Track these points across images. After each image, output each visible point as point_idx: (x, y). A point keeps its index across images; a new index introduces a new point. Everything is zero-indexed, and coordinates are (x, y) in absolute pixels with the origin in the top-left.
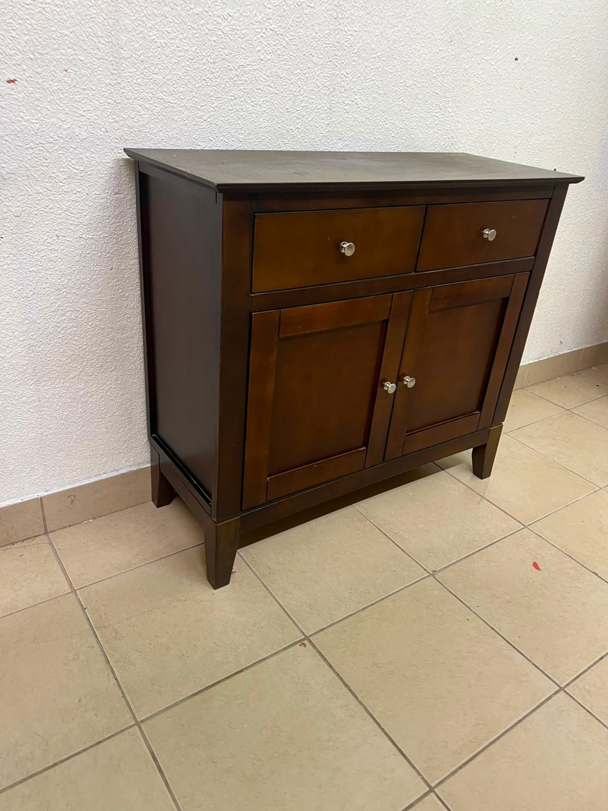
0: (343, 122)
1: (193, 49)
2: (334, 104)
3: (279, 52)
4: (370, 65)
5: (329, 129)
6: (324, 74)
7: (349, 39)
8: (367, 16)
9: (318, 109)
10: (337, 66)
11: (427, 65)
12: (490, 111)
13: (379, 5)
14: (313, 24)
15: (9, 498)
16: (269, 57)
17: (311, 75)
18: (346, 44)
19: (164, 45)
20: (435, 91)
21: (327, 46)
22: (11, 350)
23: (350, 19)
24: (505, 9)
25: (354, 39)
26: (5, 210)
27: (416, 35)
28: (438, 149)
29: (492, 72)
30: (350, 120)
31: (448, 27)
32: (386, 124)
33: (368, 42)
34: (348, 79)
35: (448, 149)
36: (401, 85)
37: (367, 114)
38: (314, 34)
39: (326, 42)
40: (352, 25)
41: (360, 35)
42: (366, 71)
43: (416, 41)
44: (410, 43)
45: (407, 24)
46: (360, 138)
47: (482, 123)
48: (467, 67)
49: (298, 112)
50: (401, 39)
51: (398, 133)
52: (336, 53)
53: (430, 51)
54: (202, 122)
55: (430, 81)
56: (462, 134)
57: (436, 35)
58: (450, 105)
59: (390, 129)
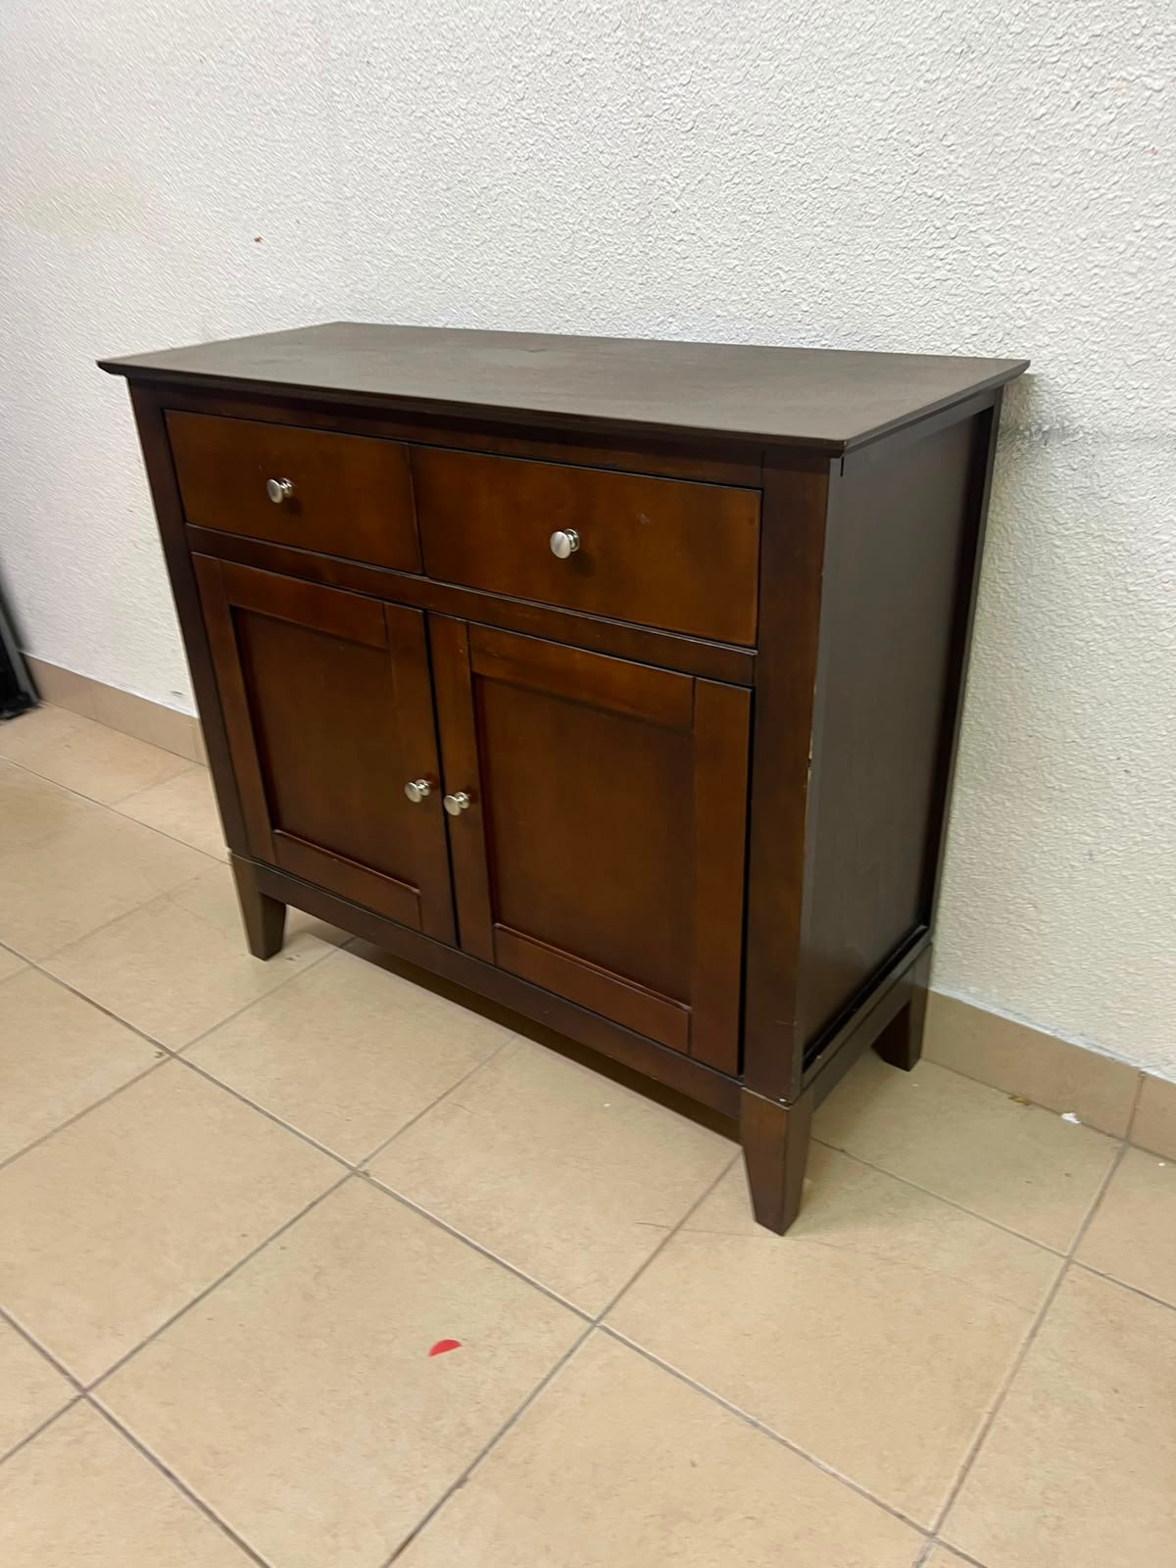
0: (677, 279)
2: (650, 242)
3: (541, 155)
4: (726, 151)
5: (647, 294)
6: (625, 184)
7: (672, 104)
8: (710, 46)
9: (620, 254)
10: (650, 165)
11: (890, 127)
13: (734, 15)
14: (595, 91)
16: (525, 167)
17: (601, 189)
18: (666, 116)
20: (926, 190)
21: (627, 127)
23: (670, 62)
25: (683, 102)
27: (844, 59)
28: (954, 347)
30: (690, 275)
32: (784, 282)
33: (716, 100)
34: (676, 189)
36: (814, 186)
37: (728, 261)
38: (599, 110)
39: (623, 121)
40: (675, 74)
41: (696, 91)
42: (719, 165)
43: (848, 73)
44: (829, 83)
45: (815, 38)
46: (719, 312)
47: (1134, 271)
48: (1042, 110)
49: (582, 262)
50: (802, 78)
51: (816, 302)
52: (646, 140)
53: (897, 89)
54: (440, 284)
55: (905, 168)
56: (1045, 307)
57: (911, 46)
58: (986, 223)
59: (795, 292)
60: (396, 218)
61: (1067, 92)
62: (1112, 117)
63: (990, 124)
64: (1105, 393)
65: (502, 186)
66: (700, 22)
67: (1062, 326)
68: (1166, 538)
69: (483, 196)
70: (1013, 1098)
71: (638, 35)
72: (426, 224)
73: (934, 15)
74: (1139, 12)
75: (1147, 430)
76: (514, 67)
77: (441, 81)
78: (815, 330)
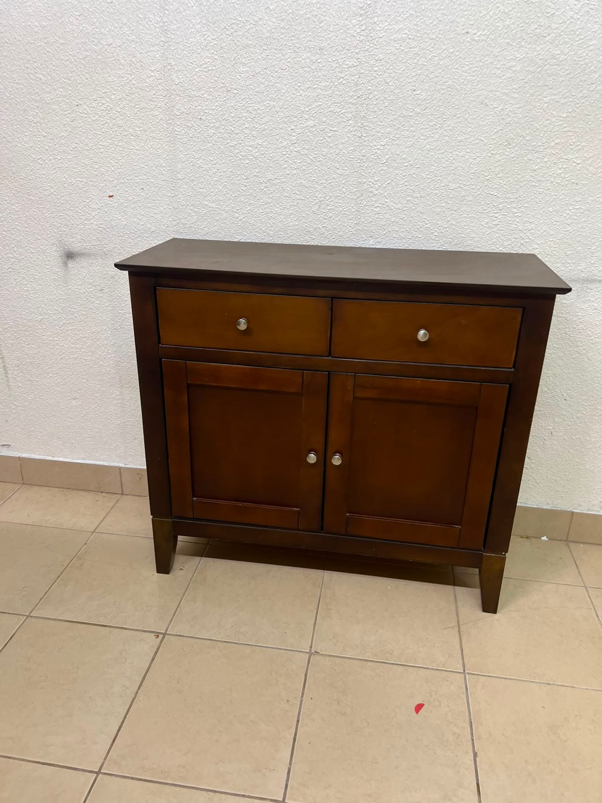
0: (374, 222)
1: (230, 170)
2: (362, 206)
3: (304, 168)
4: (401, 172)
5: (358, 228)
6: (350, 182)
7: (376, 152)
8: (396, 132)
9: (345, 211)
10: (363, 175)
11: (477, 169)
12: (581, 211)
13: (408, 121)
15: (103, 460)
16: (295, 172)
17: (336, 184)
18: (372, 157)
19: (208, 169)
22: (106, 361)
23: (376, 136)
24: (594, 105)
25: (382, 152)
26: (106, 273)
27: (457, 143)
28: (500, 249)
29: (579, 170)
30: (381, 221)
31: (502, 132)
32: (427, 224)
33: (398, 153)
34: (376, 186)
35: (517, 249)
36: (442, 188)
37: (400, 215)
38: (338, 151)
39: (351, 157)
41: (388, 148)
42: (398, 178)
43: (459, 148)
44: (450, 151)
45: (445, 134)
46: (395, 236)
47: (569, 223)
48: (537, 167)
49: (324, 214)
50: (438, 148)
51: (441, 232)
52: (362, 165)
53: (479, 155)
54: (238, 221)
55: (482, 184)
56: (536, 235)
57: (485, 141)
58: (514, 205)
59: (432, 228)
60: (212, 190)
61: (545, 162)
62: (562, 171)
63: (516, 171)
64: (558, 265)
65: (280, 179)
66: (391, 122)
67: (543, 242)
68: (580, 314)
69: (268, 183)
70: (522, 537)
71: (360, 124)
72: (231, 193)
73: (496, 131)
74: (572, 137)
75: (573, 277)
76: (292, 129)
77: (246, 131)
78: (440, 243)
